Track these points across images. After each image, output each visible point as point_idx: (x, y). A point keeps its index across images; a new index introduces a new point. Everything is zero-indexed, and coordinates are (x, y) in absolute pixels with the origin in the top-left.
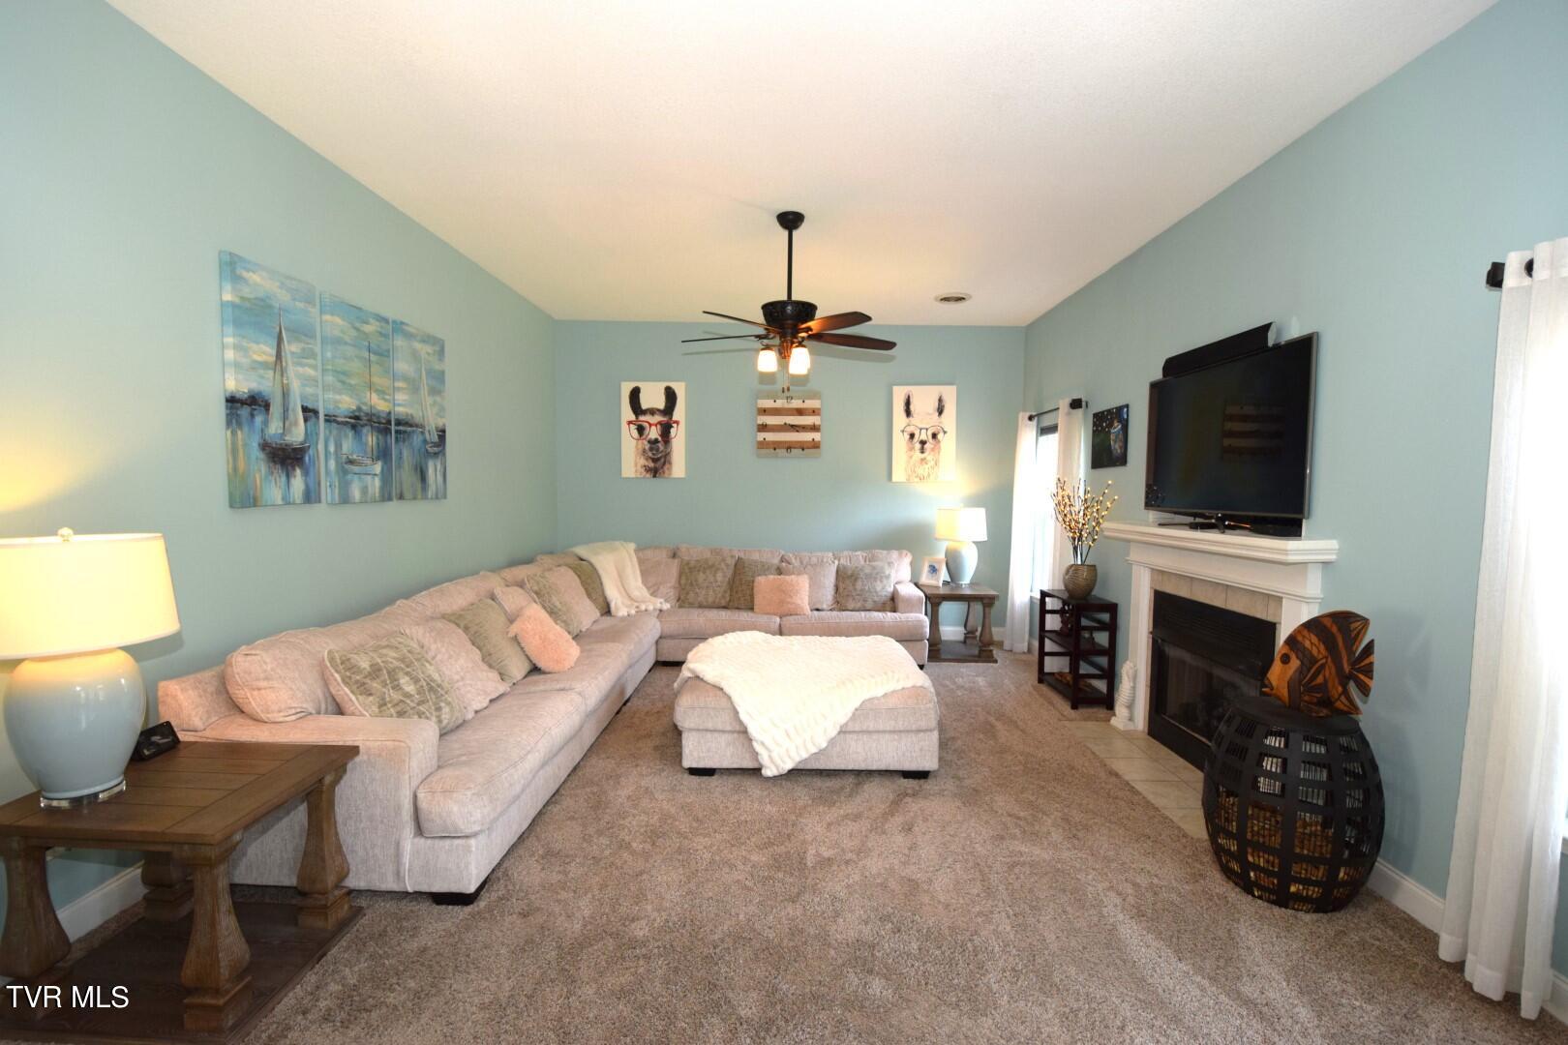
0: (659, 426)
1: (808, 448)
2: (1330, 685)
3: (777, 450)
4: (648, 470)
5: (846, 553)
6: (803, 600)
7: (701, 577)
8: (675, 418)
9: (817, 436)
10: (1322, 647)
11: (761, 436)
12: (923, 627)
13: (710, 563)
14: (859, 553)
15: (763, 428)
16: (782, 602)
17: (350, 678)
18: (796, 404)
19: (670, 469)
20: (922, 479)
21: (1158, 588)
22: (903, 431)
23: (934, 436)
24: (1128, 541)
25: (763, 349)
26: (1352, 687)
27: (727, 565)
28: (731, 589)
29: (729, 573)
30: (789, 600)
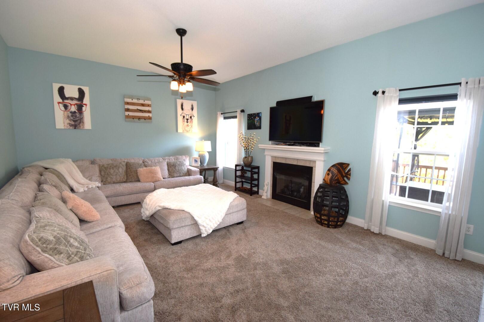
0: (76, 106)
1: (147, 119)
2: (339, 179)
3: (134, 119)
4: (71, 125)
5: (167, 157)
6: (160, 175)
7: (112, 171)
8: (84, 102)
9: (150, 115)
10: (336, 171)
11: (127, 113)
12: (202, 179)
13: (115, 165)
14: (171, 157)
15: (128, 110)
16: (153, 177)
17: (47, 247)
18: (141, 102)
19: (83, 125)
20: (187, 131)
21: (274, 161)
22: (181, 115)
23: (191, 117)
24: (265, 149)
25: (172, 81)
26: (345, 179)
27: (123, 165)
28: (127, 175)
29: (124, 168)
30: (156, 176)
